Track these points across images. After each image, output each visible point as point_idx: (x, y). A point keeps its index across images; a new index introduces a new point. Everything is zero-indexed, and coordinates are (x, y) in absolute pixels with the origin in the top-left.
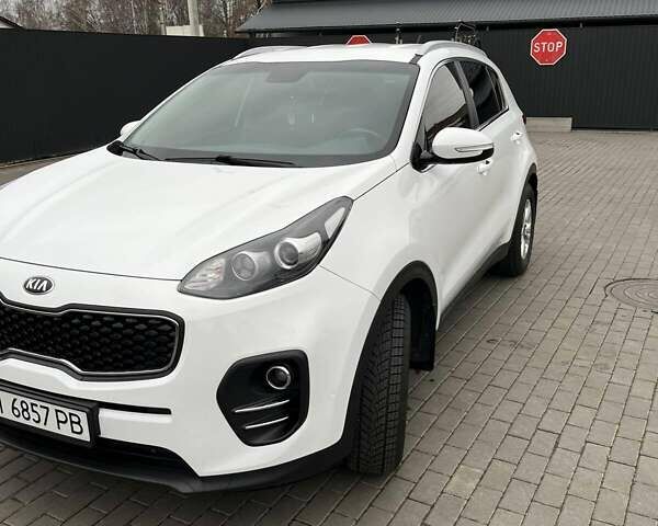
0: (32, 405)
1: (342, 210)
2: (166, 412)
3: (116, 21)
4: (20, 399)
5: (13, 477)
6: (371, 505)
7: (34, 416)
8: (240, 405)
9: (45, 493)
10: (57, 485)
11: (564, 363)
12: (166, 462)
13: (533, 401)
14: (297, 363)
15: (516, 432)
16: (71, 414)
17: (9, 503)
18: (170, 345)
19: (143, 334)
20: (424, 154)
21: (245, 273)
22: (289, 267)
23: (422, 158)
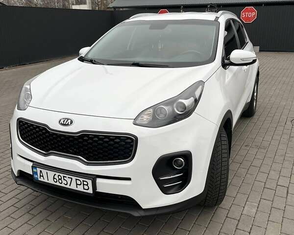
0: (64, 177)
1: (201, 86)
2: (129, 179)
3: (48, 3)
4: (58, 174)
5: (44, 210)
6: (211, 220)
7: (65, 182)
8: (163, 176)
9: (60, 217)
10: (65, 213)
11: (282, 156)
12: (128, 202)
13: (272, 172)
14: (187, 156)
15: (268, 187)
16: (83, 181)
17: (45, 222)
18: (131, 148)
19: (118, 144)
20: (226, 61)
21: (162, 116)
22: (180, 113)
23: (226, 63)
